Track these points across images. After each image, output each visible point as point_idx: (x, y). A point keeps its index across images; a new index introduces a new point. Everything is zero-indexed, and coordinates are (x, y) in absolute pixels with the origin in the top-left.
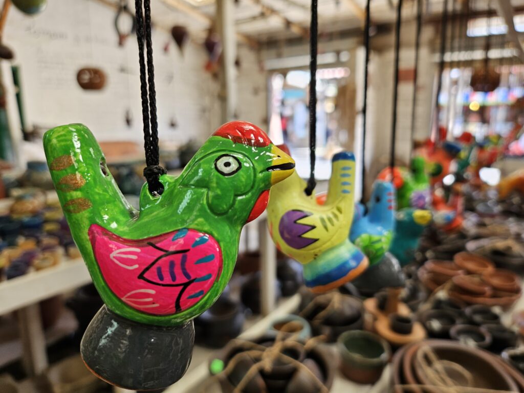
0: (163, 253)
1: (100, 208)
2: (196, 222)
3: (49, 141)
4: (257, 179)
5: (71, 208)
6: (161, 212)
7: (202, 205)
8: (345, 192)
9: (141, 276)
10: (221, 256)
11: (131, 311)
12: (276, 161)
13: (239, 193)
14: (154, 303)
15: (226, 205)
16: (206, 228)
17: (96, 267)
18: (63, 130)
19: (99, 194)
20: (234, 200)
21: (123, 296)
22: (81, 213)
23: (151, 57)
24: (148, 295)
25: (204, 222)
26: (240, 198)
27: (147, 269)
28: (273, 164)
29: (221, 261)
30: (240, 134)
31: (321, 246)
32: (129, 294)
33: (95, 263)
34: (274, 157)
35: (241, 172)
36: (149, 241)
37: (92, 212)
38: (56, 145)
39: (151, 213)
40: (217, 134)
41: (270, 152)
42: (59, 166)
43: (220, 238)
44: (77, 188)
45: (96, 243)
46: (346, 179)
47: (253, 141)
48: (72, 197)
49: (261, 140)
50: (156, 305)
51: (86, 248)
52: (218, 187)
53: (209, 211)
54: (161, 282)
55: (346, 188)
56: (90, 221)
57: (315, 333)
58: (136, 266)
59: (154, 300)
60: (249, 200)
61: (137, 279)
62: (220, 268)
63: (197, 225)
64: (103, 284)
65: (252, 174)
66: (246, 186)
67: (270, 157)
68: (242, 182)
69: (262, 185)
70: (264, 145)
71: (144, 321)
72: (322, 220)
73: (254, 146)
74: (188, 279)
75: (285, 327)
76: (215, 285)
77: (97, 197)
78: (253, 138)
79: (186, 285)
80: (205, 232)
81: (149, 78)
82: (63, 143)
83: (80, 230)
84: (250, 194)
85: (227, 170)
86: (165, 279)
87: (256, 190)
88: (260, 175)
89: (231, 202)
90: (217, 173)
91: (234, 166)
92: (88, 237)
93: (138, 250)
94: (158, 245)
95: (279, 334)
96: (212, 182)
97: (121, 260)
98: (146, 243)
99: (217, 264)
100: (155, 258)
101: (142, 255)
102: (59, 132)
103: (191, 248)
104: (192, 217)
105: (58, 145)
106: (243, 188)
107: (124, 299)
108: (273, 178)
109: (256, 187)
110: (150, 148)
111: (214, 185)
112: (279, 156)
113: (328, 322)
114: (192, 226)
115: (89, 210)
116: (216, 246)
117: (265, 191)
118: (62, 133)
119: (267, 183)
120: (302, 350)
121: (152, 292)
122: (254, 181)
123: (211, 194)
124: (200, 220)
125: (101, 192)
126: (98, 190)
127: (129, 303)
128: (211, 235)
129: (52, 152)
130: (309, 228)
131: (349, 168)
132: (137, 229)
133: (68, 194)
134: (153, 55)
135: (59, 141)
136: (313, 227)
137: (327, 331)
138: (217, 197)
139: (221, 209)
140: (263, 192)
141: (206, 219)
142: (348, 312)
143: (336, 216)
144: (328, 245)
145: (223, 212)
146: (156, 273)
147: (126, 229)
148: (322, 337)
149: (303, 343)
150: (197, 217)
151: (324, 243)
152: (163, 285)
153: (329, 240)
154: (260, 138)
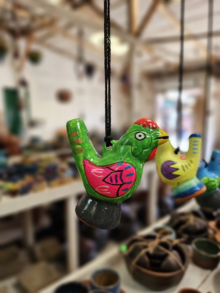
0: (112, 171)
1: (87, 153)
2: (126, 159)
3: (69, 125)
4: (152, 143)
5: (77, 152)
6: (112, 155)
7: (129, 152)
8: (195, 153)
9: (104, 180)
10: (136, 174)
11: (98, 195)
12: (161, 135)
13: (144, 148)
14: (108, 192)
15: (139, 153)
16: (130, 162)
17: (85, 176)
18: (75, 121)
19: (87, 147)
20: (142, 151)
21: (96, 188)
22: (80, 154)
23: (110, 92)
24: (106, 188)
25: (130, 160)
26: (144, 150)
27: (106, 177)
28: (160, 136)
29: (136, 177)
30: (145, 123)
31: (181, 179)
32: (98, 187)
33: (85, 174)
34: (160, 133)
35: (145, 139)
36: (107, 166)
37: (85, 154)
38: (72, 127)
39: (108, 155)
40: (136, 123)
41: (158, 131)
42: (73, 135)
43: (136, 167)
44: (79, 144)
45: (86, 166)
46: (195, 147)
47: (151, 127)
48: (77, 147)
49: (155, 126)
50: (109, 193)
51: (81, 168)
52: (136, 145)
53: (131, 155)
54: (111, 183)
55: (196, 151)
56: (83, 157)
57: (178, 236)
58: (102, 176)
59: (108, 190)
60: (148, 151)
61: (102, 181)
62: (135, 179)
63: (127, 160)
64: (88, 183)
65: (150, 140)
66: (147, 145)
67: (158, 133)
68: (146, 143)
69: (154, 145)
70: (155, 128)
71: (103, 200)
72: (183, 166)
73: (151, 128)
74: (122, 182)
75: (161, 232)
76: (133, 187)
77: (86, 148)
78: (151, 125)
79: (121, 185)
80: (130, 164)
81: (109, 100)
82: (74, 126)
83: (79, 161)
84: (149, 149)
85: (140, 138)
86: (113, 182)
87: (152, 147)
88: (154, 141)
89: (141, 152)
90: (135, 139)
91: (143, 137)
92: (82, 164)
93: (102, 170)
94: (111, 168)
95: (158, 235)
96: (133, 143)
97: (96, 173)
98: (105, 167)
99: (134, 177)
100: (110, 173)
101: (104, 172)
102: (73, 122)
103: (124, 170)
104: (125, 157)
105: (73, 127)
106: (146, 146)
107: (96, 189)
108: (159, 142)
109: (151, 146)
110: (107, 129)
111: (134, 144)
112: (162, 133)
113: (187, 231)
114: (125, 161)
115: (83, 153)
116: (134, 170)
117: (155, 148)
118: (74, 122)
119: (156, 144)
120: (171, 245)
121: (108, 187)
122: (151, 143)
123: (133, 148)
124: (128, 158)
125: (88, 146)
126: (87, 145)
127: (98, 191)
128: (132, 165)
129: (70, 129)
130: (176, 169)
131: (197, 141)
132: (101, 161)
133: (76, 146)
134: (111, 91)
135: (73, 125)
136: (177, 169)
137: (185, 237)
138: (135, 149)
139: (137, 154)
140: (154, 148)
141: (131, 159)
142: (198, 227)
143: (189, 165)
144: (185, 178)
145: (137, 156)
146: (110, 179)
147: (97, 161)
148: (183, 239)
149: (171, 241)
150: (127, 157)
151: (183, 177)
152: (112, 184)
153: (186, 176)
154: (154, 125)
